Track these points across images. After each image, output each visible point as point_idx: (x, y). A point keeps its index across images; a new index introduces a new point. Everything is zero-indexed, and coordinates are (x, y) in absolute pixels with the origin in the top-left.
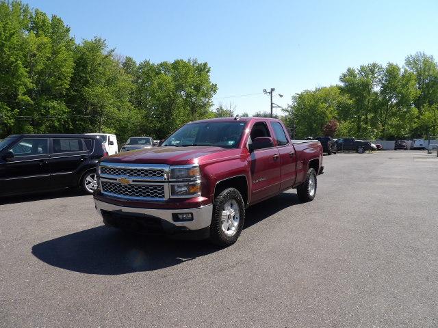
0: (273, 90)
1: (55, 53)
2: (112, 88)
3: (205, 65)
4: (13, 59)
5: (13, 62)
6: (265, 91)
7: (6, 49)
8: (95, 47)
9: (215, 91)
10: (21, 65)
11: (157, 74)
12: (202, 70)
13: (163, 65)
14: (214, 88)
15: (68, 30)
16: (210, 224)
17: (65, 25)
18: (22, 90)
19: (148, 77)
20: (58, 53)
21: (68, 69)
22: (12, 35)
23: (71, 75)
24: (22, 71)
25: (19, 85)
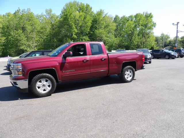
0: (178, 23)
1: (85, 18)
2: (107, 29)
3: (150, 14)
4: (71, 23)
5: (71, 24)
6: (173, 24)
7: (69, 19)
8: (100, 13)
9: (155, 26)
10: (73, 25)
11: (128, 21)
12: (149, 16)
13: (131, 17)
14: (154, 25)
15: (91, 8)
16: (27, 87)
17: (90, 6)
18: (74, 33)
19: (124, 23)
20: (86, 18)
21: (89, 24)
22: (71, 14)
23: (90, 26)
24: (74, 26)
25: (73, 31)
